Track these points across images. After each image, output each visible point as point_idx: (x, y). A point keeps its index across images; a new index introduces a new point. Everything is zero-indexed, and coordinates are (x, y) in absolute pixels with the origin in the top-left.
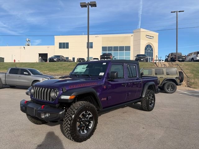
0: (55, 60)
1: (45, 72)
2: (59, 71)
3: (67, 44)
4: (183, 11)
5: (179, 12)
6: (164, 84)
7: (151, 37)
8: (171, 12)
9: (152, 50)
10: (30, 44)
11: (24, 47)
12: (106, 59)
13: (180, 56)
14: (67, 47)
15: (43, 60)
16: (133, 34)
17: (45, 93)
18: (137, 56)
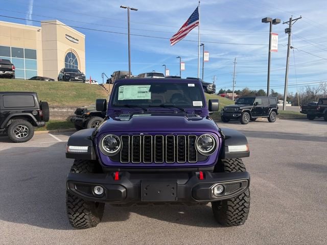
4: (137, 10)
5: (131, 9)
7: (74, 40)
8: (121, 7)
9: (76, 62)
16: (40, 28)
17: (176, 147)
18: (65, 71)
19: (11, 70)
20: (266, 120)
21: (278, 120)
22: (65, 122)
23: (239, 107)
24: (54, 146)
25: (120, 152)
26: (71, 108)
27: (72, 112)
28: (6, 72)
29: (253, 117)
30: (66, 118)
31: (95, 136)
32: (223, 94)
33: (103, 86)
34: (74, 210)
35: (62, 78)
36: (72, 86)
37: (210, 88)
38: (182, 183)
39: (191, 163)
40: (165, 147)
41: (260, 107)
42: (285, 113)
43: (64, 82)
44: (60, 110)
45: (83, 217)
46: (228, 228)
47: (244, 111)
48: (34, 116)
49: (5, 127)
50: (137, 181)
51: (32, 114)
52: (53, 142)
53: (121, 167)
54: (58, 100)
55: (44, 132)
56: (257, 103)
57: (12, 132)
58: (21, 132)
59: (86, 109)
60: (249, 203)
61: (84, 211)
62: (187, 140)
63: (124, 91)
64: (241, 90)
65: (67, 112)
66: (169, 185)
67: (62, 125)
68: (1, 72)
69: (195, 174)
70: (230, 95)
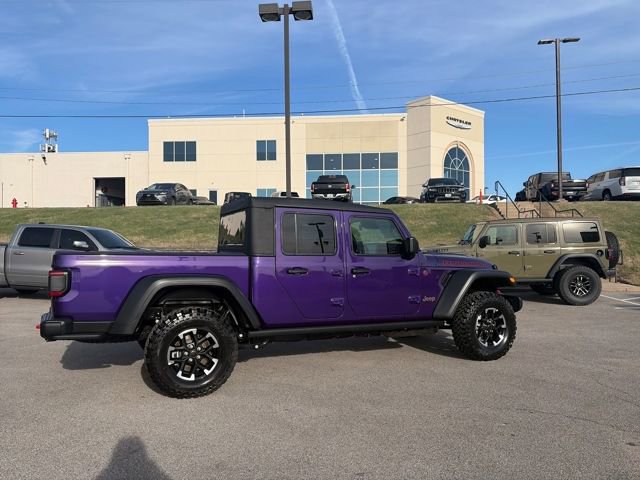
0: (159, 198)
1: (136, 238)
2: (182, 234)
3: (192, 145)
4: (577, 40)
5: (565, 41)
6: (557, 273)
7: (462, 124)
8: (540, 43)
9: (466, 165)
10: (57, 146)
11: (44, 158)
12: (330, 196)
13: (569, 185)
14: (192, 157)
15: (110, 198)
16: (405, 114)
18: (429, 185)
19: (344, 191)
28: (337, 195)
33: (496, 207)
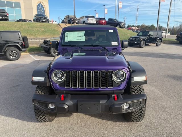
9: (44, 10)
13: (77, 19)
17: (100, 78)
18: (37, 16)
19: (6, 16)
20: (155, 45)
21: (162, 44)
22: (38, 48)
23: (139, 38)
24: (32, 63)
25: (64, 81)
26: (42, 39)
27: (42, 41)
28: (3, 17)
29: (147, 44)
30: (39, 45)
31: (49, 70)
32: (130, 28)
33: (59, 25)
34: (39, 114)
35: (35, 20)
36: (41, 25)
37: (122, 25)
38: (103, 102)
39: (109, 88)
40: (93, 79)
41: (152, 38)
42: (166, 40)
43: (37, 23)
44: (35, 41)
45: (44, 118)
46: (131, 123)
47: (142, 40)
48: (20, 45)
49: (4, 51)
50: (75, 101)
51: (19, 44)
52: (32, 60)
53: (65, 90)
54: (34, 34)
55: (27, 53)
56: (150, 35)
57: (8, 54)
58: (13, 55)
59: (49, 41)
60: (145, 111)
61: (45, 115)
62: (107, 74)
63: (69, 36)
64: (140, 25)
65: (39, 41)
66: (95, 104)
67: (37, 50)
68: (0, 17)
69: (112, 96)
70: (133, 28)
